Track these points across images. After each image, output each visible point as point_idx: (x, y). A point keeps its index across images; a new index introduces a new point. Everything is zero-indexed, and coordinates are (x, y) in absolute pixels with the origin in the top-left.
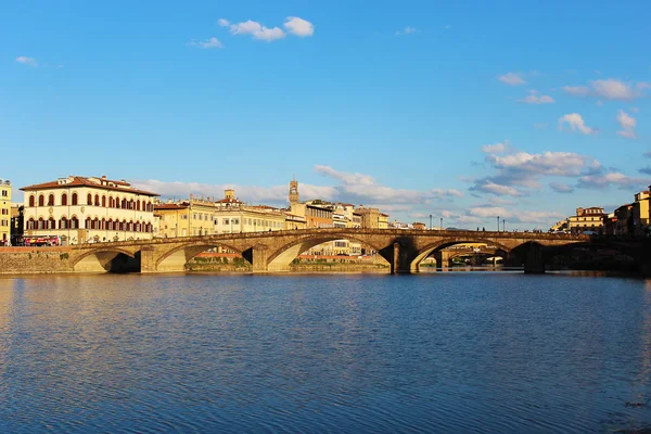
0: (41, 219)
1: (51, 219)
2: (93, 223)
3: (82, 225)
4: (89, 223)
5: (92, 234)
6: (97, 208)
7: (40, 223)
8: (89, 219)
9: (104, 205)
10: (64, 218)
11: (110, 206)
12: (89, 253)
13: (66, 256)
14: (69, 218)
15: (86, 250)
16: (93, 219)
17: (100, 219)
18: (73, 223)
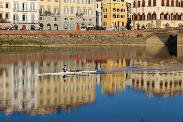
0: (139, 14)
1: (143, 14)
2: (165, 16)
3: (158, 17)
4: (163, 16)
5: (164, 22)
6: (168, 7)
7: (138, 17)
8: (162, 14)
9: (172, 5)
10: (149, 14)
11: (177, 6)
12: (153, 34)
13: (141, 35)
14: (152, 13)
15: (151, 33)
16: (165, 14)
17: (170, 14)
18: (154, 16)
